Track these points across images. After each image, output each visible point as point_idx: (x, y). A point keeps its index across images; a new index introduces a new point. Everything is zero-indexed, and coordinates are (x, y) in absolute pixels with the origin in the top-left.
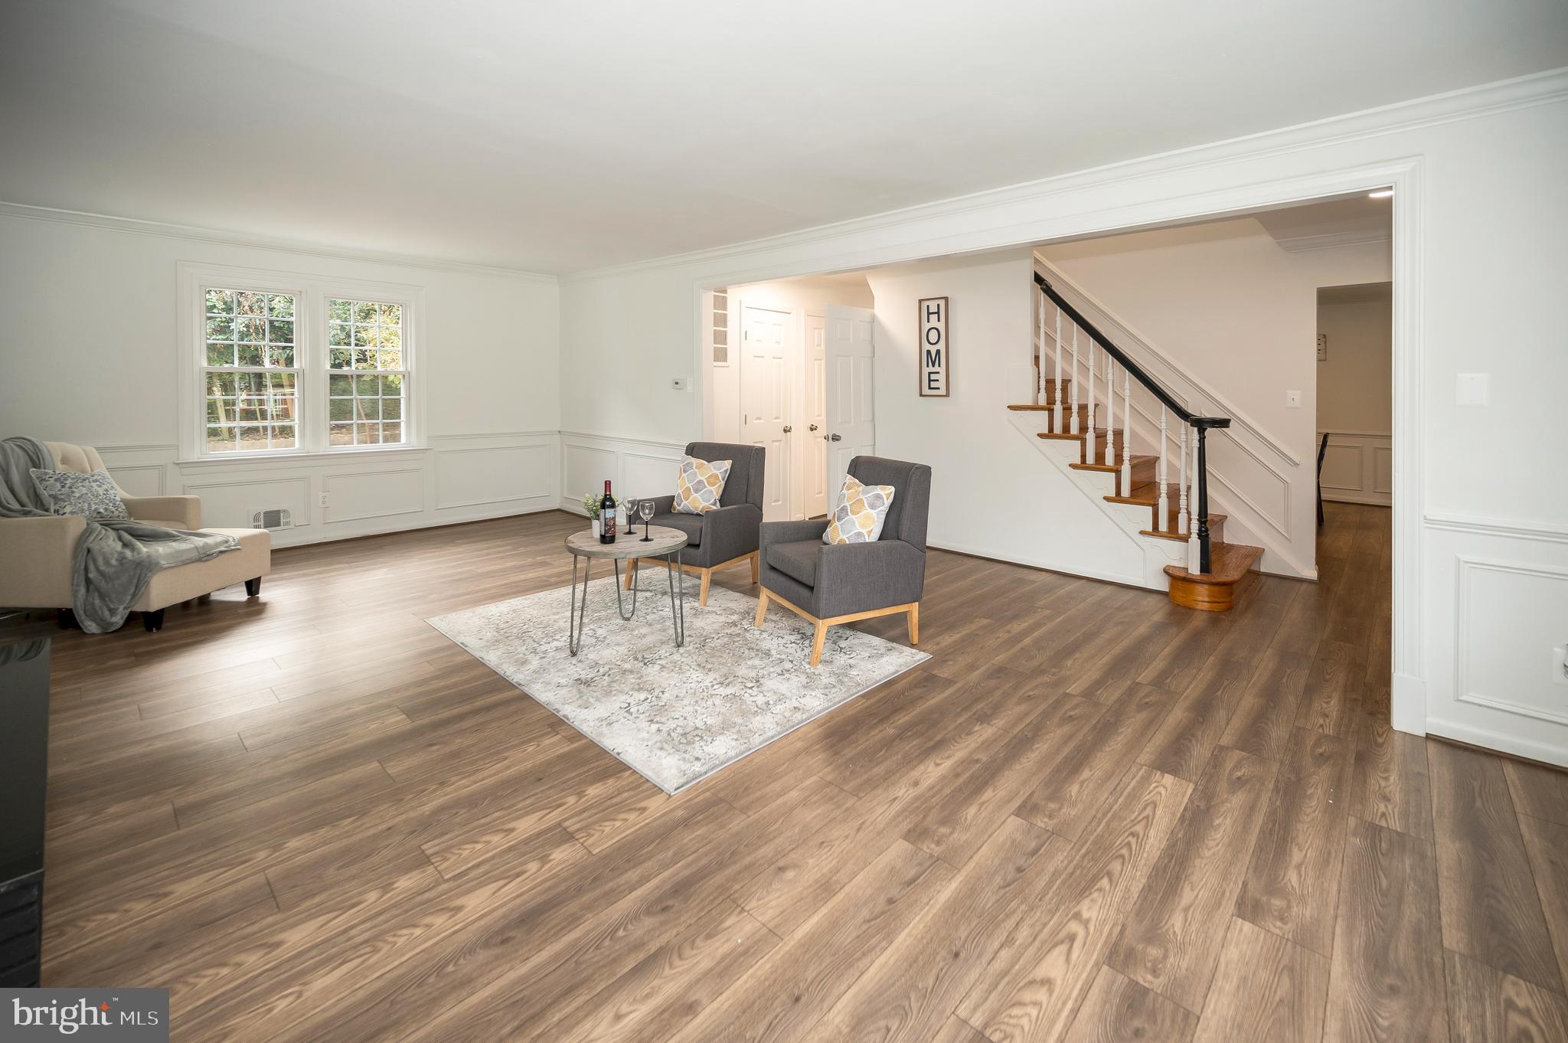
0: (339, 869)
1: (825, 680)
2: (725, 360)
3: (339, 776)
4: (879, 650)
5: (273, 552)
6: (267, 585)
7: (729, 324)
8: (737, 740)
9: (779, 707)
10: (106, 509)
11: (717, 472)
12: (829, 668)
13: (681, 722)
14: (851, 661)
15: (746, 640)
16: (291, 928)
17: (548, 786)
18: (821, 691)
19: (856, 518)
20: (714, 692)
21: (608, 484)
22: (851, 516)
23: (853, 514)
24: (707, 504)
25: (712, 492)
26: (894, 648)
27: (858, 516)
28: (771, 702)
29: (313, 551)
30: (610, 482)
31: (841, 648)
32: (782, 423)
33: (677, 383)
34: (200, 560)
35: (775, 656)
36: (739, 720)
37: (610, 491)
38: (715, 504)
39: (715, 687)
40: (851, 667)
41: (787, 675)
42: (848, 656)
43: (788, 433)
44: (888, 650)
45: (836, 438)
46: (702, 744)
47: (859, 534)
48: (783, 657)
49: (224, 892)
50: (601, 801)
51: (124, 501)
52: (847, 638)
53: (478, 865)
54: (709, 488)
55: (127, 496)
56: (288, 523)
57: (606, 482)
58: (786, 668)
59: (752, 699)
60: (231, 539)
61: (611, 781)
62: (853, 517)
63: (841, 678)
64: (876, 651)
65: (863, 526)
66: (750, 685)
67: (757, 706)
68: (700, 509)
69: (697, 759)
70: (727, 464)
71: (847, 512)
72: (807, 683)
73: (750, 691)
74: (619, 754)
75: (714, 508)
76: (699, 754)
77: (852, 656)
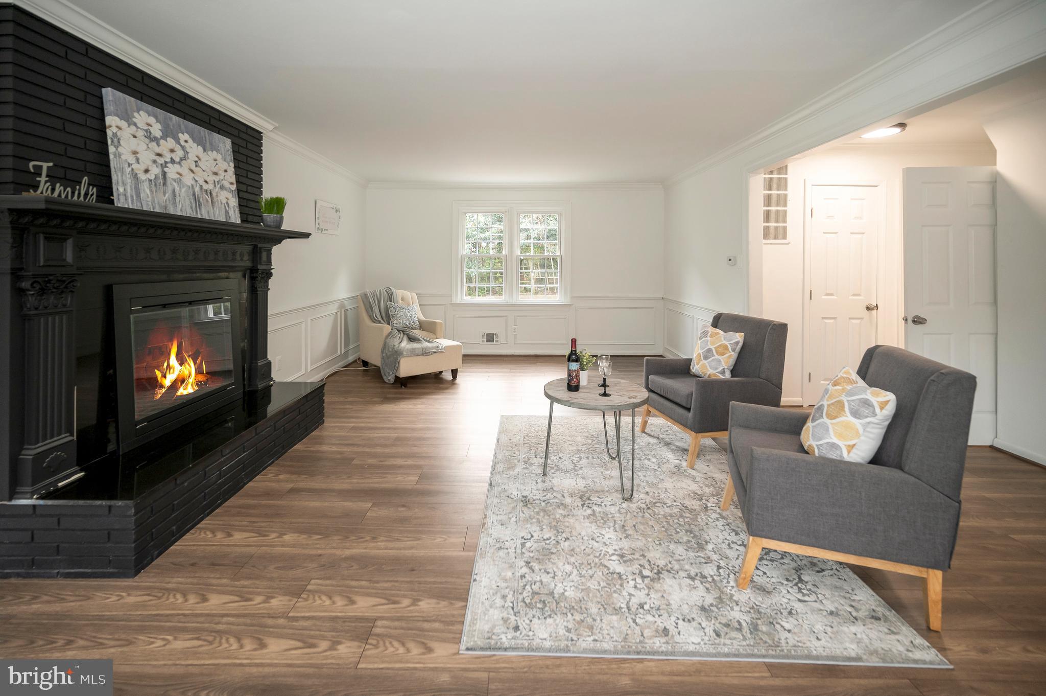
0: (278, 568)
1: (736, 614)
2: (785, 237)
3: (351, 504)
4: (857, 610)
5: (464, 356)
6: (461, 374)
7: (789, 203)
8: (569, 631)
9: (649, 618)
10: (409, 324)
11: (727, 343)
12: (757, 599)
13: (546, 579)
14: (798, 606)
15: (695, 519)
16: (220, 594)
17: (409, 579)
18: (718, 625)
19: (832, 424)
20: (606, 563)
21: (574, 342)
22: (825, 419)
23: (828, 418)
24: (714, 372)
25: (720, 361)
26: (886, 619)
27: (834, 421)
28: (646, 607)
29: (502, 358)
30: (575, 340)
31: (801, 580)
32: (864, 301)
33: (730, 260)
34: (423, 355)
35: (707, 552)
36: (594, 610)
37: (576, 348)
38: (723, 372)
39: (614, 558)
40: (790, 613)
41: (697, 583)
42: (800, 596)
43: (874, 312)
44: (873, 617)
45: (918, 321)
46: (538, 614)
47: (833, 446)
48: (715, 557)
49: (238, 549)
50: (416, 619)
51: (419, 321)
52: (823, 570)
53: (308, 618)
54: (717, 357)
55: (422, 318)
56: (497, 341)
57: (572, 340)
58: (706, 573)
59: (632, 591)
60: (440, 346)
61: (443, 603)
62: (828, 421)
63: (759, 622)
64: (850, 609)
65: (840, 436)
66: (646, 572)
67: (628, 603)
68: (707, 375)
69: (517, 628)
70: (739, 337)
71: (822, 413)
72: (712, 605)
73: (639, 580)
74: (475, 580)
75: (721, 377)
76: (523, 623)
77: (806, 598)
